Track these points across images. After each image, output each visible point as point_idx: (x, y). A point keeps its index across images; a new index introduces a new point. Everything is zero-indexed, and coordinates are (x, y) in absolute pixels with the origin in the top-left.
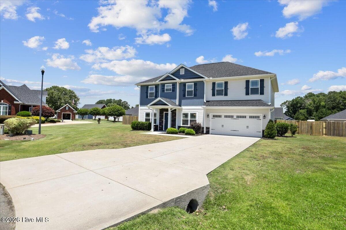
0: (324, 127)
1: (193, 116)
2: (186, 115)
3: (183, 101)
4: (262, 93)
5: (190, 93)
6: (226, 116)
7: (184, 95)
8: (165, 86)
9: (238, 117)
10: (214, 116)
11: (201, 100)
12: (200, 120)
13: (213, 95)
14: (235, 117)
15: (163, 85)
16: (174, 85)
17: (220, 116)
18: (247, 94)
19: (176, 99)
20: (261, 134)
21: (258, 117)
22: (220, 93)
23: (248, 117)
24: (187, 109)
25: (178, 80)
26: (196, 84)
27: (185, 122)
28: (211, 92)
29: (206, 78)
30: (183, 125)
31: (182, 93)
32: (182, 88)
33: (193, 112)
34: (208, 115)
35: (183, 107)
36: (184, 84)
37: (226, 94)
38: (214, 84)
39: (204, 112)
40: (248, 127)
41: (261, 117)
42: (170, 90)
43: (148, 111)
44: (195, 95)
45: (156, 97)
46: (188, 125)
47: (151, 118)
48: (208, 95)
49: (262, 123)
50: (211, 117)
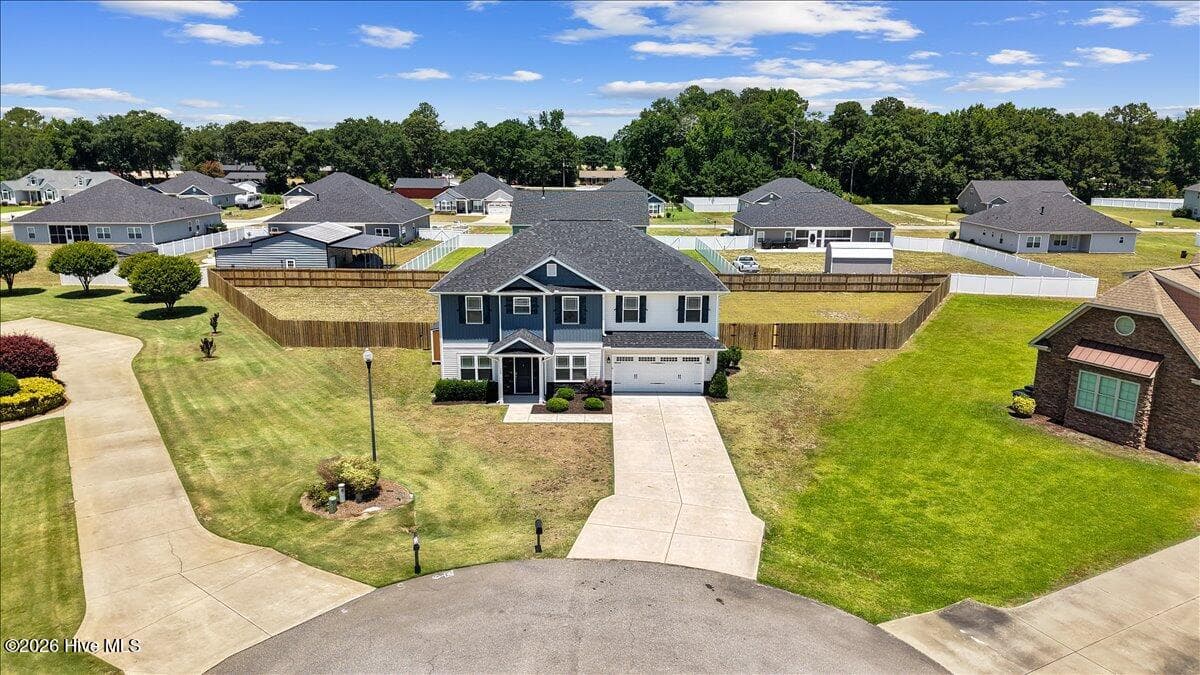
0: (775, 332)
1: (580, 360)
2: (563, 360)
3: (556, 333)
4: (705, 320)
5: (570, 316)
6: (640, 359)
7: (558, 321)
8: (513, 302)
9: (664, 359)
10: (619, 359)
11: (598, 331)
12: (594, 371)
13: (619, 320)
14: (658, 360)
15: (509, 300)
17: (631, 359)
18: (681, 320)
19: (542, 329)
20: (701, 387)
21: (697, 360)
22: (631, 317)
23: (680, 360)
24: (565, 348)
25: (547, 292)
26: (583, 298)
27: (562, 374)
28: (613, 314)
29: (608, 291)
30: (557, 379)
31: (553, 316)
32: (553, 306)
33: (579, 353)
34: (609, 359)
35: (558, 345)
36: (558, 298)
37: (643, 320)
38: (619, 299)
39: (602, 354)
40: (679, 376)
41: (703, 361)
42: (526, 309)
43: (468, 353)
44: (583, 321)
45: (487, 320)
46: (568, 378)
47: (476, 367)
48: (609, 320)
49: (703, 370)
50: (613, 360)
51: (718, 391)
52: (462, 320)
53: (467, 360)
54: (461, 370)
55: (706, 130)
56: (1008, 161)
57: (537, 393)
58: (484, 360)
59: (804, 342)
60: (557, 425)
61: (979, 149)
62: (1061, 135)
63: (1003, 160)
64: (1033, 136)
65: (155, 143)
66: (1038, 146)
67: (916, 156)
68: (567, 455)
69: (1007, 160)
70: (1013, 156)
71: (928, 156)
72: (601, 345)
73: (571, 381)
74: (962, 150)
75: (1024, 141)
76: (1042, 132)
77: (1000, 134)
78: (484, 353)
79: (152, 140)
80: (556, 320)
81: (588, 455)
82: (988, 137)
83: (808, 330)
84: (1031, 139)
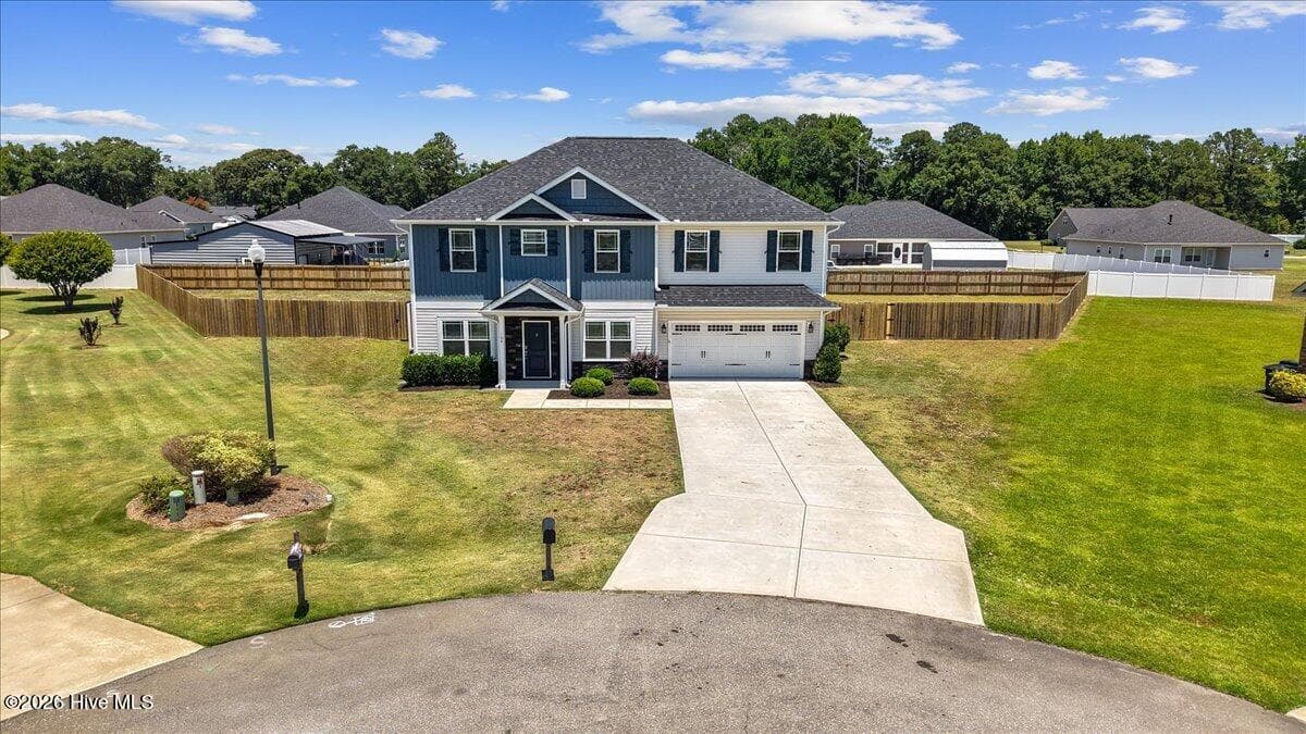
0: (889, 317)
1: (621, 329)
2: (596, 329)
3: (586, 286)
4: (807, 267)
5: (608, 260)
6: (711, 328)
7: (589, 268)
8: (520, 235)
9: (744, 328)
10: (679, 328)
11: (644, 284)
12: (641, 341)
13: (678, 267)
14: (736, 330)
15: (514, 233)
16: (555, 234)
17: (696, 328)
18: (770, 268)
19: (565, 280)
20: (801, 370)
21: (793, 328)
22: (696, 262)
23: (769, 329)
24: (597, 310)
25: (571, 221)
26: (626, 233)
27: (595, 348)
28: (671, 258)
29: (663, 221)
30: (587, 357)
31: (582, 260)
32: (581, 239)
33: (620, 318)
34: (664, 327)
35: (586, 304)
36: (588, 232)
37: (715, 268)
38: (679, 235)
39: (654, 319)
40: (768, 354)
41: (803, 329)
42: (540, 249)
43: (452, 317)
44: (626, 268)
45: (482, 267)
46: (605, 357)
47: (466, 338)
48: (664, 269)
49: (803, 343)
50: (671, 329)
51: (827, 373)
52: (445, 267)
53: (452, 328)
54: (444, 342)
55: (759, 158)
56: (1101, 193)
57: (557, 378)
58: (476, 328)
59: (928, 330)
60: (586, 411)
61: (1067, 178)
62: (1158, 164)
63: (1095, 190)
64: (1129, 165)
65: (128, 172)
66: (1132, 176)
67: (997, 186)
68: (603, 444)
69: (1099, 191)
70: (1105, 186)
71: (1010, 187)
72: (651, 305)
73: (608, 360)
74: (1047, 180)
75: (1116, 170)
76: (1136, 159)
77: (1091, 163)
78: (478, 317)
79: (124, 168)
80: (586, 268)
81: (636, 445)
82: (1077, 166)
83: (935, 312)
84: (1124, 167)
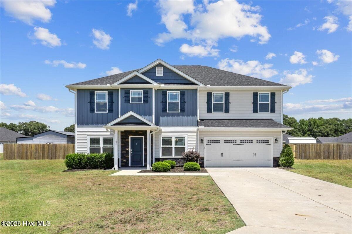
0: (294, 150)
1: (180, 140)
2: (167, 141)
4: (273, 111)
5: (173, 106)
6: (226, 141)
7: (164, 110)
8: (129, 93)
9: (243, 141)
10: (210, 141)
11: (192, 118)
12: (190, 146)
13: (209, 110)
14: (238, 142)
15: (127, 92)
16: (147, 92)
17: (218, 141)
18: (255, 111)
19: (152, 115)
20: (272, 162)
21: (267, 142)
22: (218, 108)
23: (255, 142)
24: (168, 131)
25: (155, 85)
27: (167, 151)
28: (205, 106)
29: (201, 85)
30: (163, 155)
31: (160, 106)
32: (160, 99)
33: (179, 135)
34: (202, 140)
35: (163, 129)
36: (164, 93)
37: (227, 111)
38: (209, 95)
39: (197, 136)
40: (255, 154)
41: (272, 141)
42: (139, 100)
43: (95, 135)
44: (182, 110)
45: (110, 110)
46: (171, 155)
47: (101, 146)
48: (202, 111)
49: (272, 151)
50: (205, 142)
51: (287, 162)
52: (92, 110)
53: (95, 141)
54: (90, 148)
56: (326, 134)
57: (146, 166)
58: (108, 141)
61: (315, 130)
62: (342, 126)
63: (324, 133)
64: (333, 126)
65: (37, 131)
66: (335, 129)
67: (295, 132)
69: (325, 133)
70: (327, 132)
71: (298, 132)
72: (195, 129)
73: (173, 156)
74: (309, 130)
75: (330, 127)
76: (335, 124)
77: (322, 125)
78: (108, 135)
79: (35, 129)
80: (163, 109)
82: (318, 126)
84: (332, 127)
